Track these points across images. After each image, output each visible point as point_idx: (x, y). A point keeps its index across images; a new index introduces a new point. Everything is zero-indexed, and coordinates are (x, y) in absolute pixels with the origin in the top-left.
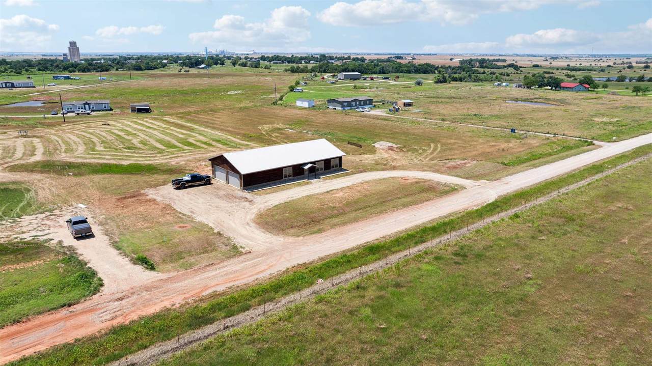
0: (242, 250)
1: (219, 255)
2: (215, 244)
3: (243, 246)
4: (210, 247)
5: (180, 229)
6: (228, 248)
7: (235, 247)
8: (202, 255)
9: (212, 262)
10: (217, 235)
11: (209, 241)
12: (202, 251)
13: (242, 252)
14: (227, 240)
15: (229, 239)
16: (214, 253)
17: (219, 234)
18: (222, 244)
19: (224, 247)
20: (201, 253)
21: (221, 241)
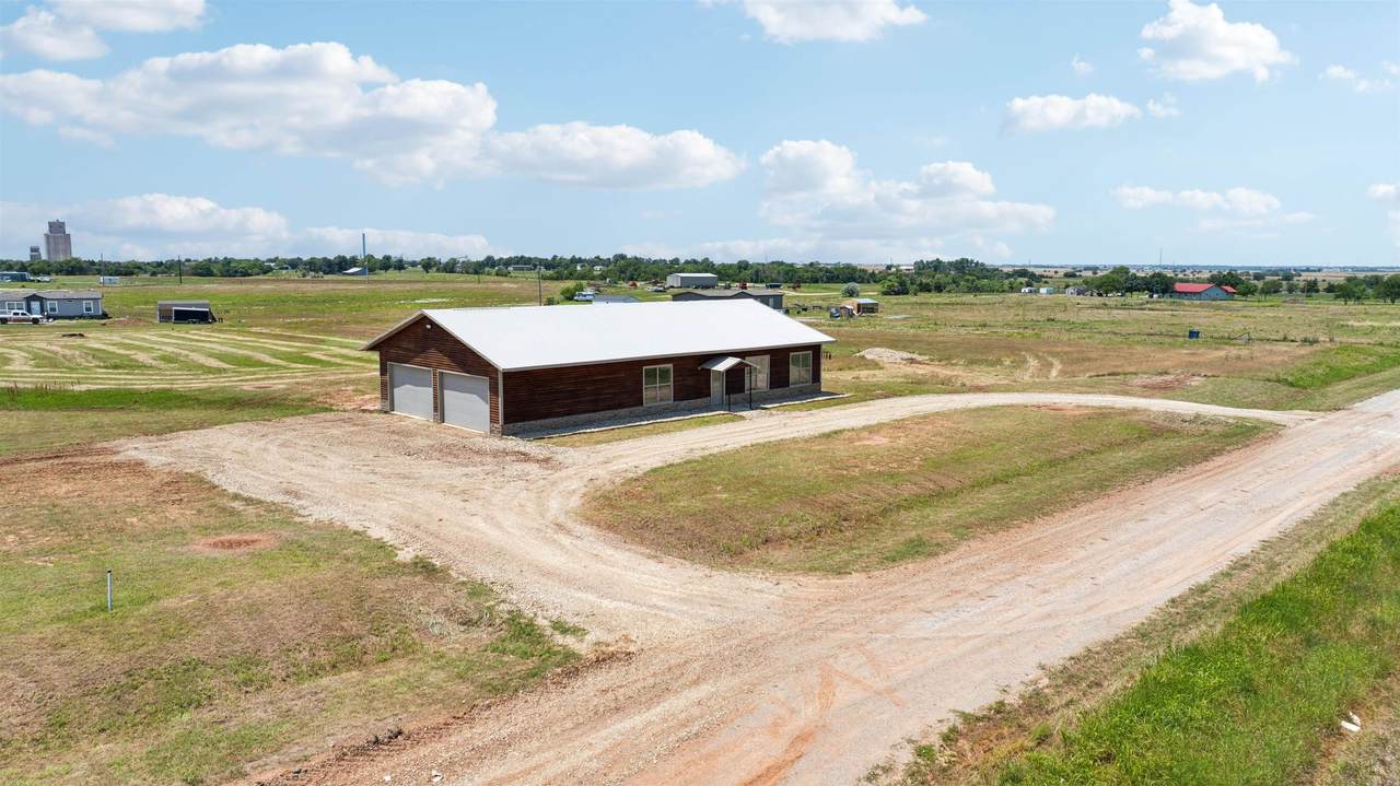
0: (570, 641)
1: (436, 677)
2: (403, 618)
3: (571, 621)
4: (378, 632)
5: (219, 554)
6: (483, 635)
7: (522, 630)
8: (324, 681)
9: (391, 724)
10: (415, 574)
11: (366, 606)
12: (324, 658)
13: (569, 655)
14: (472, 594)
15: (478, 590)
16: (399, 666)
17: (424, 568)
18: (441, 619)
19: (456, 633)
20: (316, 671)
21: (439, 602)
